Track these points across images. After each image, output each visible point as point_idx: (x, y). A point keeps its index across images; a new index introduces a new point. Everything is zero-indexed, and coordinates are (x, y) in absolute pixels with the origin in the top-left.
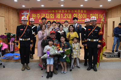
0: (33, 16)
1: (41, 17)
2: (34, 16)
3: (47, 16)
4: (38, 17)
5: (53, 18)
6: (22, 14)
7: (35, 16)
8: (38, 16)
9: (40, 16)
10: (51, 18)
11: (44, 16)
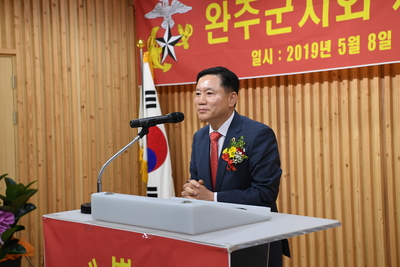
0: (215, 26)
1: (264, 19)
2: (220, 20)
3: (310, 10)
4: (246, 24)
5: (365, 14)
6: (150, 16)
7: (227, 17)
8: (247, 16)
9: (261, 16)
10: (349, 16)
11: (289, 8)
